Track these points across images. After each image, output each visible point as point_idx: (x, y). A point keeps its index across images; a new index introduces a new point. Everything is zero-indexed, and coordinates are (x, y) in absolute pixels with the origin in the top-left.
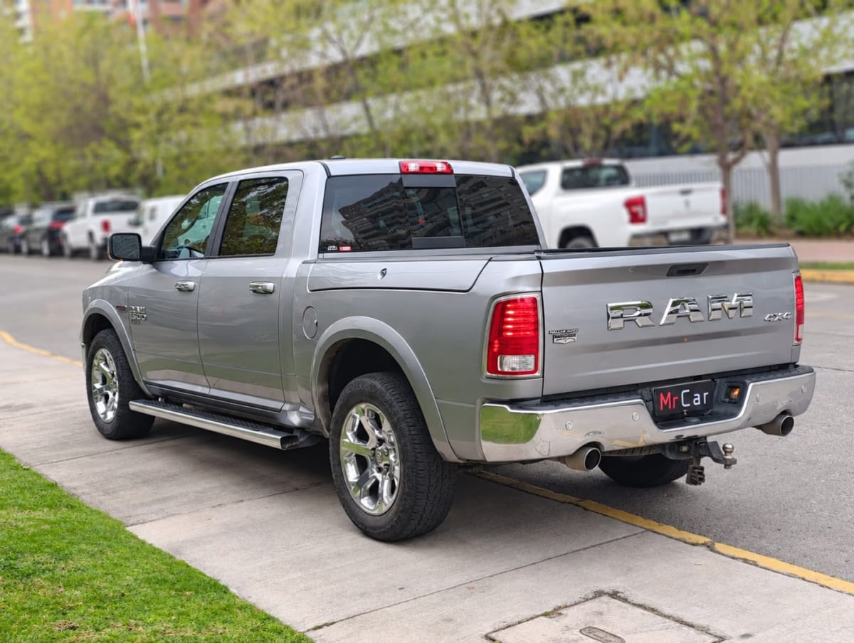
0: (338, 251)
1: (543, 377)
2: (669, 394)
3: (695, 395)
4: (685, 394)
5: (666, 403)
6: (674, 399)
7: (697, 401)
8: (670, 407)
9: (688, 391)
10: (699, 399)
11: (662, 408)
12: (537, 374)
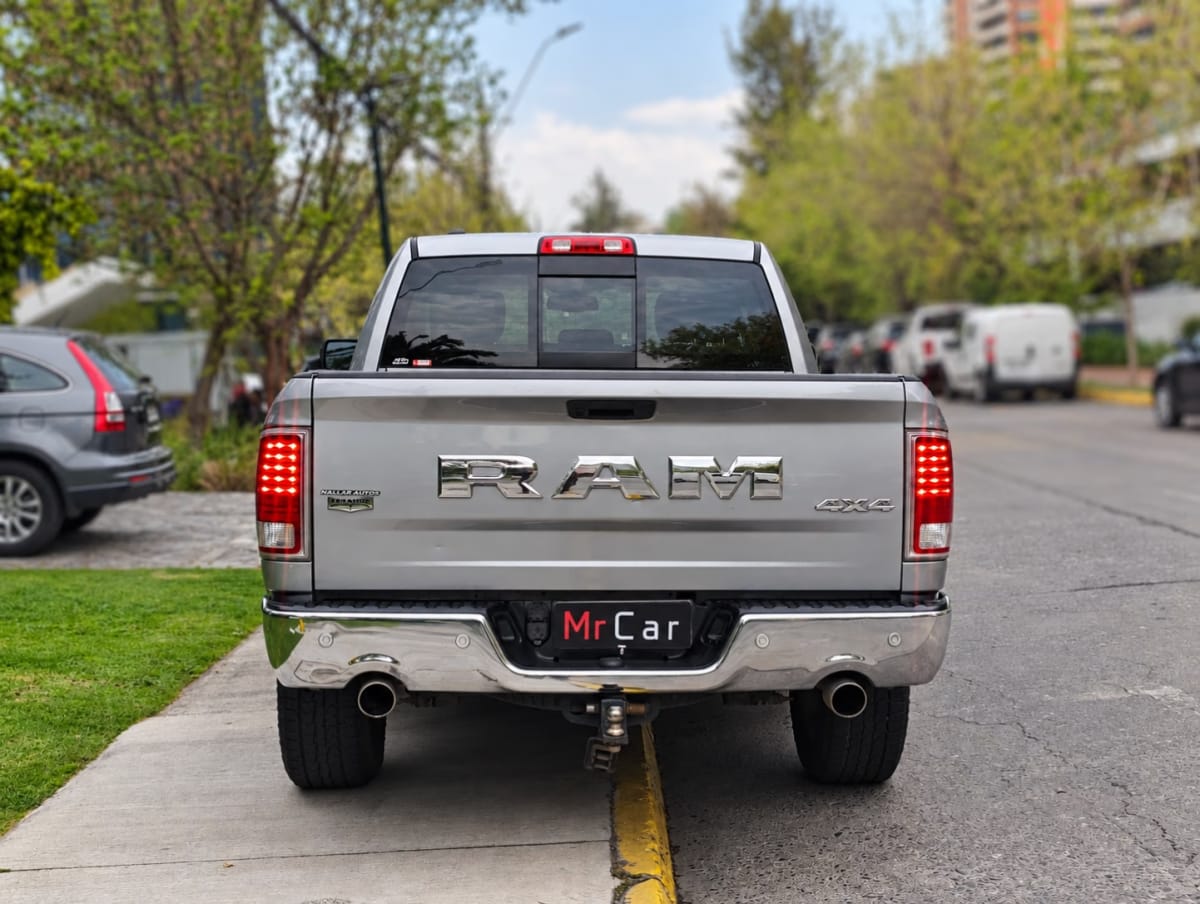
0: (410, 365)
1: (313, 560)
2: (587, 614)
3: (647, 623)
4: (621, 618)
5: (577, 629)
6: (598, 624)
7: (651, 634)
8: (587, 637)
9: (631, 614)
10: (656, 630)
11: (567, 637)
12: (301, 554)
